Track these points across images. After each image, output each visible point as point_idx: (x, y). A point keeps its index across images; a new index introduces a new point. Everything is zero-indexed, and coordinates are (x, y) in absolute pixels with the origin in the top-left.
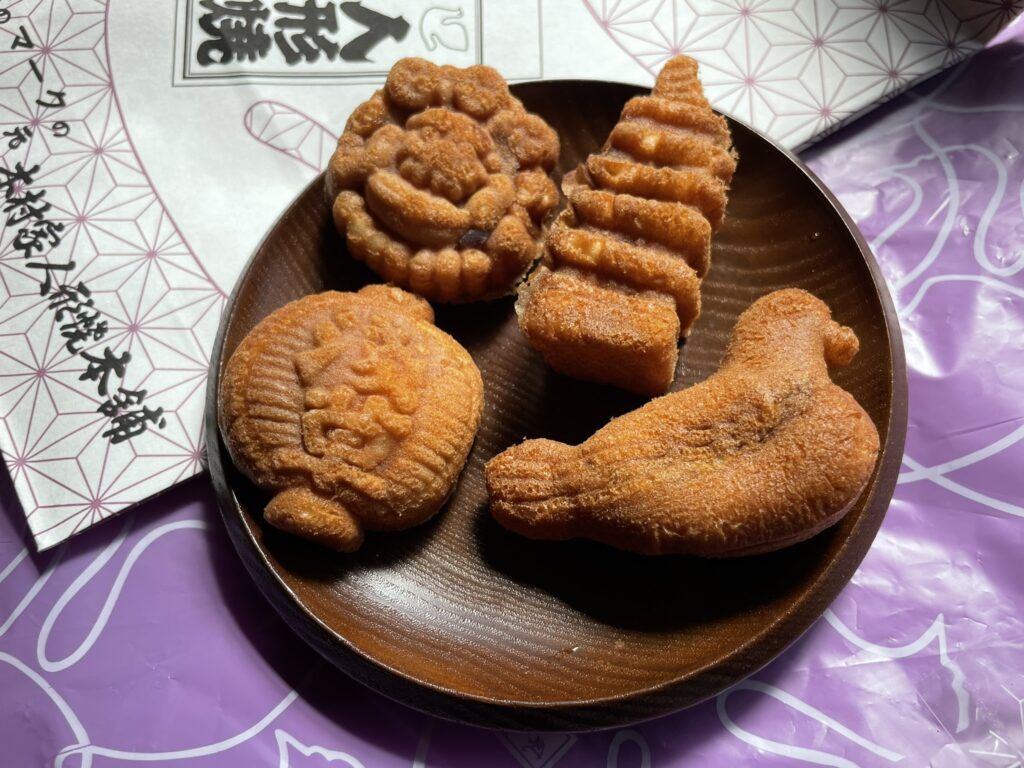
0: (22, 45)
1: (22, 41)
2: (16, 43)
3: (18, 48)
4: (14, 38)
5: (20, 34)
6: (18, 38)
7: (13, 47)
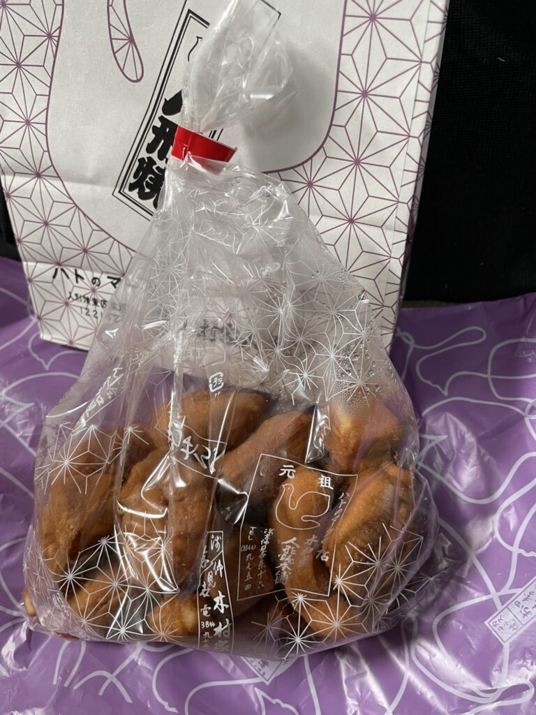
0: (116, 283)
1: (115, 281)
2: (114, 285)
3: (117, 286)
4: (111, 285)
5: (111, 280)
6: (112, 282)
7: (115, 287)
